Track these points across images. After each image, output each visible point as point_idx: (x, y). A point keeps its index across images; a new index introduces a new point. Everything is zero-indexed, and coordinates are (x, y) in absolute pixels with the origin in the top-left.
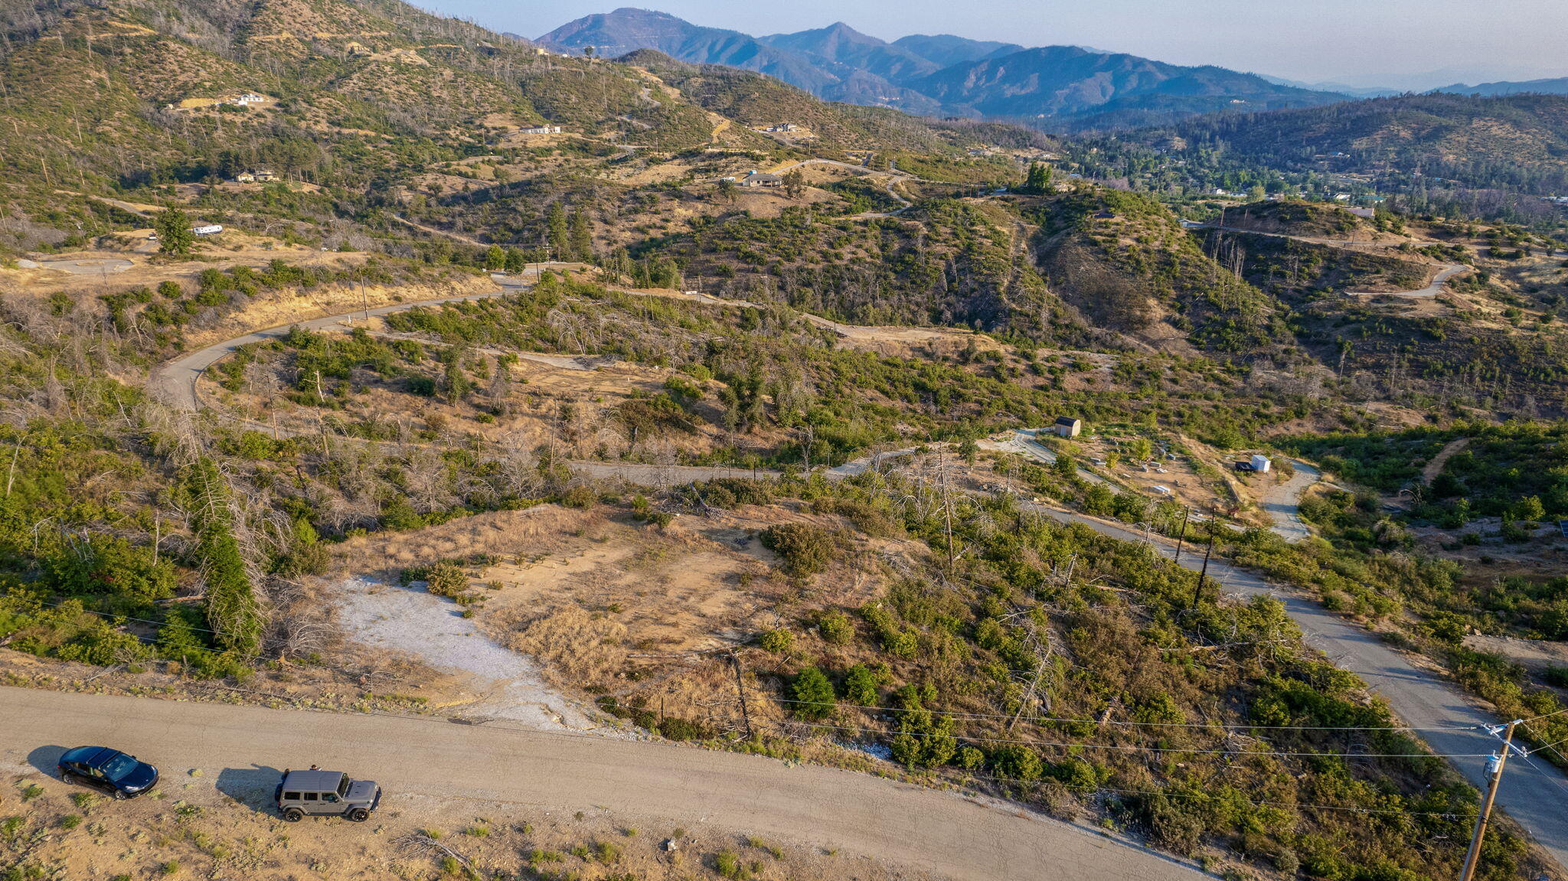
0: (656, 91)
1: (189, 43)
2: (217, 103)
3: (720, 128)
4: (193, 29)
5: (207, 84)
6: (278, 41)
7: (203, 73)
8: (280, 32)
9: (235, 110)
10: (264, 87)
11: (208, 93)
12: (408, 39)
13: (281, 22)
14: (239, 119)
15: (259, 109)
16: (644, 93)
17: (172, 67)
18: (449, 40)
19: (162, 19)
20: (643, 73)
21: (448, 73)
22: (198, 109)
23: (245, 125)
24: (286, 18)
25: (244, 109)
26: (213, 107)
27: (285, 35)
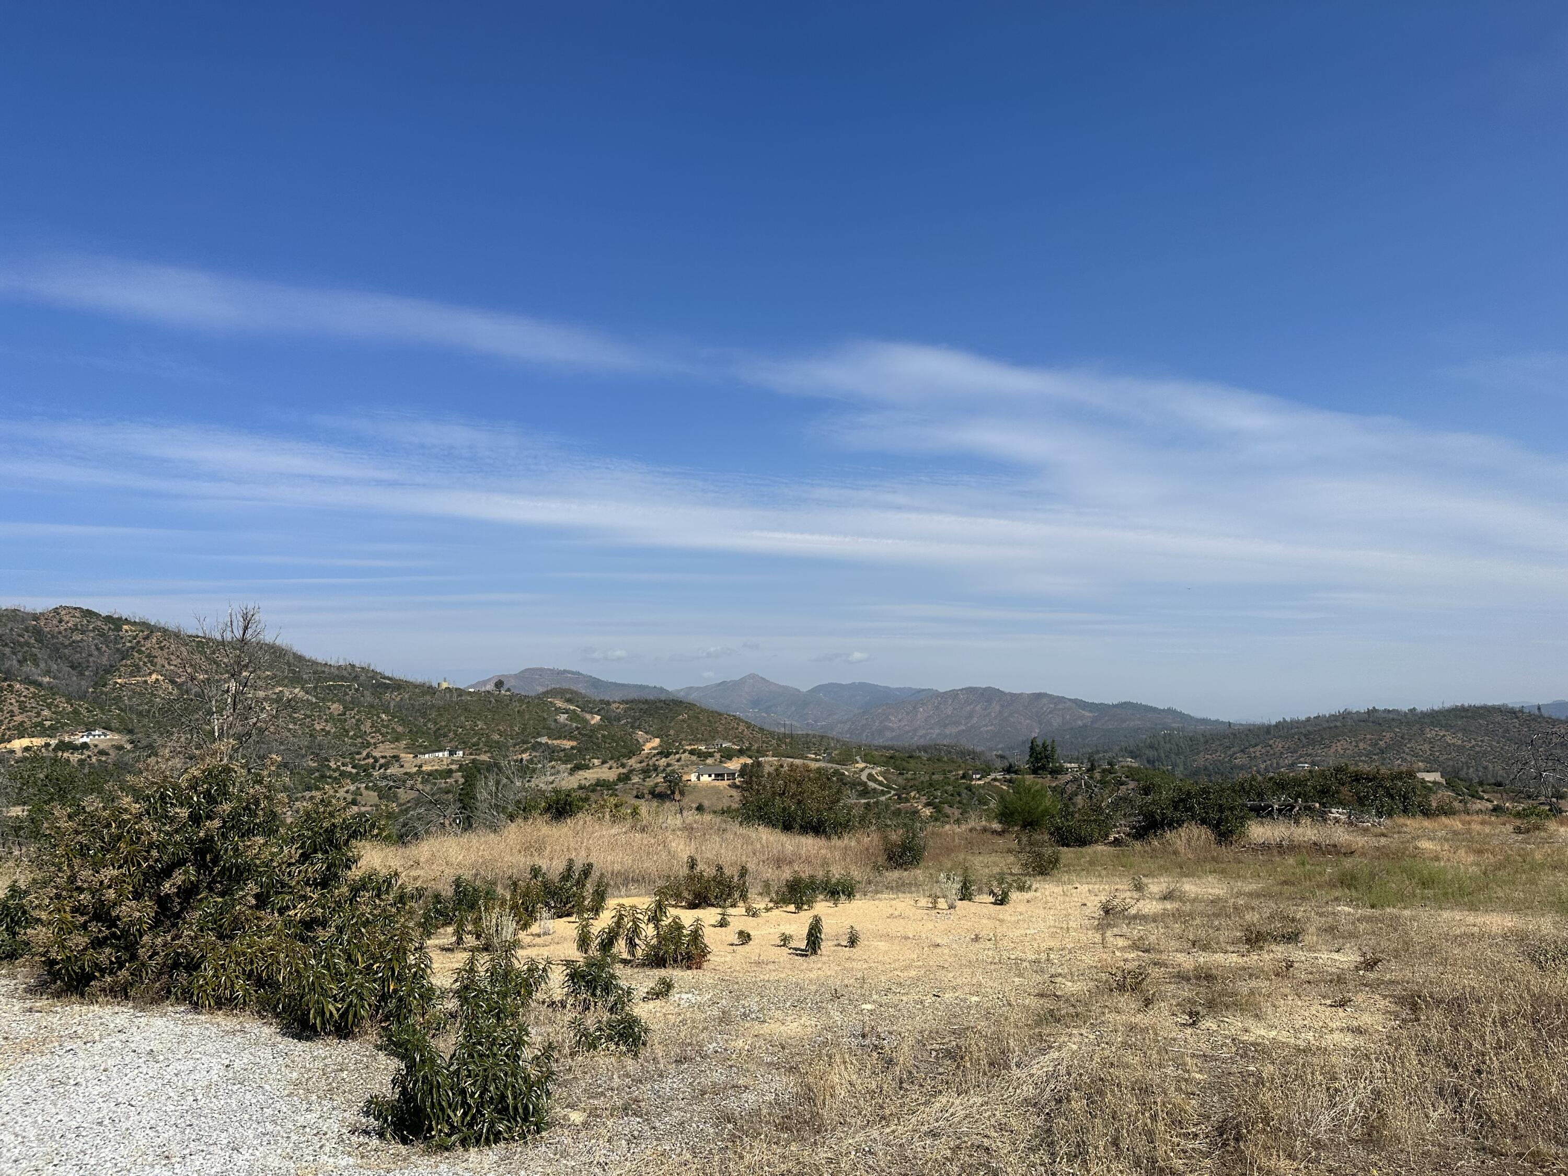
0: (573, 716)
1: (39, 685)
2: (53, 742)
3: (648, 746)
4: (48, 672)
5: (48, 723)
6: (146, 682)
7: (46, 713)
8: (150, 674)
9: (73, 748)
10: (115, 723)
11: (44, 732)
12: (296, 680)
13: (154, 665)
14: (75, 758)
15: (101, 746)
16: (562, 718)
17: (11, 708)
18: (343, 678)
19: (15, 662)
20: (559, 703)
21: (336, 708)
22: (27, 749)
23: (81, 762)
24: (159, 661)
25: (85, 746)
26: (47, 745)
27: (154, 676)
